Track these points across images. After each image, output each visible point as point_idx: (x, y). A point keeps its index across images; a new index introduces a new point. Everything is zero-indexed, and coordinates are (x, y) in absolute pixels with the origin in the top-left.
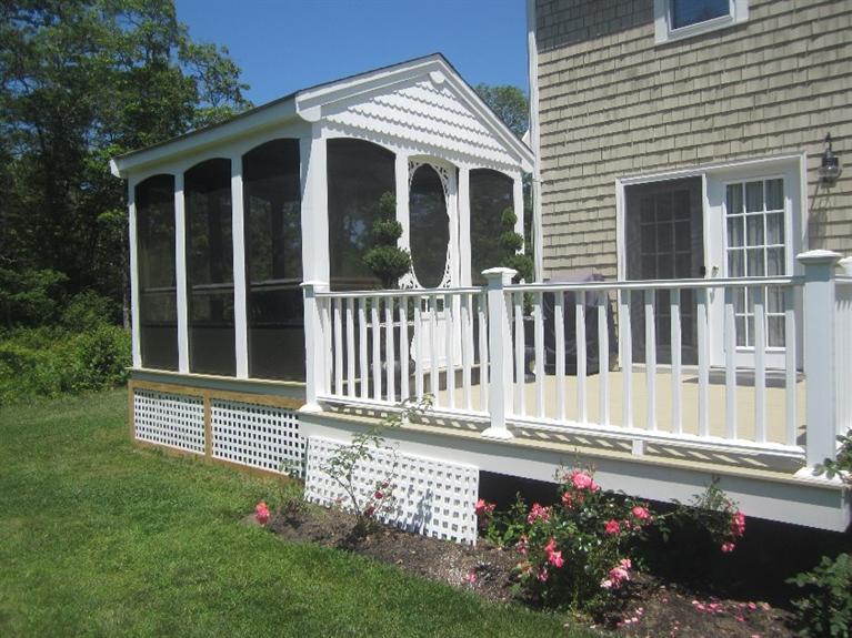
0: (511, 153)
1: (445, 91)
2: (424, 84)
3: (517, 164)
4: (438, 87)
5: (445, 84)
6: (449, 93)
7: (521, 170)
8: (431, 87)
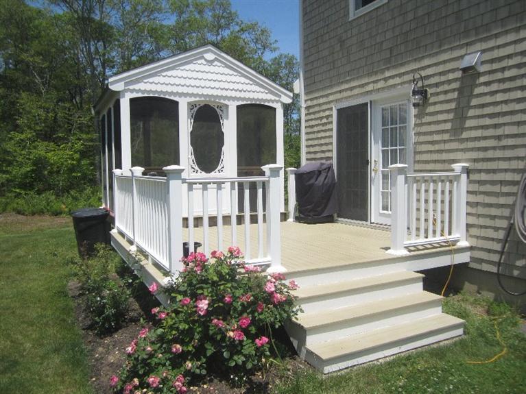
0: (272, 93)
1: (216, 63)
2: (199, 62)
3: (277, 99)
4: (210, 62)
5: (216, 59)
6: (219, 64)
7: (281, 102)
8: (205, 63)
